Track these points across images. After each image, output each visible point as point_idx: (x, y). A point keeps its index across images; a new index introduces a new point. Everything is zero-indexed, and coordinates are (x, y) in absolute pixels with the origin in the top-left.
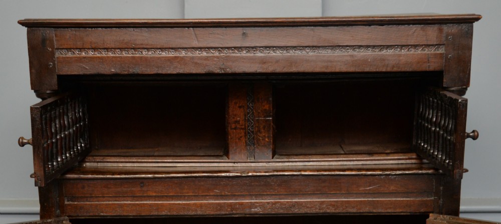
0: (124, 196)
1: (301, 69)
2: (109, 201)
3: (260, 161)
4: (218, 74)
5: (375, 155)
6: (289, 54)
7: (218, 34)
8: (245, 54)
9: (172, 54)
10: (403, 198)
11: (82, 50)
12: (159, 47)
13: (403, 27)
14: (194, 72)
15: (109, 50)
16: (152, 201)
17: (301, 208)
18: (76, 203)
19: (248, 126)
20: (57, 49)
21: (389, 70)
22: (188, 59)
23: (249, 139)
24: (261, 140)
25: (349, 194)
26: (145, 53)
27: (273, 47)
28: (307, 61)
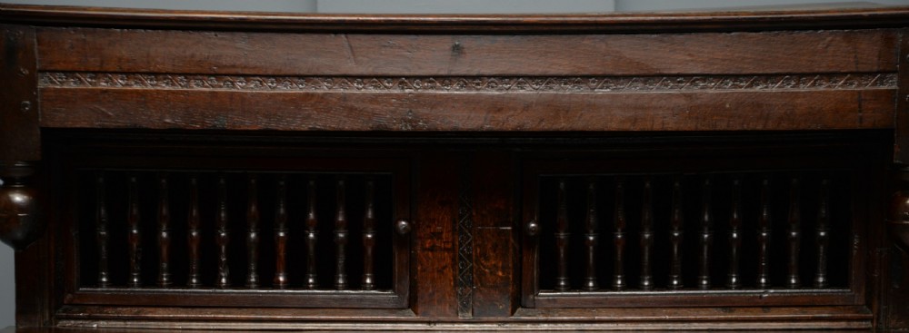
1: (579, 124)
3: (485, 319)
4: (400, 133)
5: (737, 309)
6: (551, 92)
7: (400, 47)
8: (457, 90)
9: (299, 89)
11: (100, 75)
12: (270, 72)
13: (803, 33)
14: (347, 128)
15: (161, 77)
19: (461, 245)
20: (40, 71)
21: (771, 126)
22: (335, 100)
23: (461, 271)
24: (488, 276)
26: (240, 86)
27: (518, 77)
28: (591, 106)
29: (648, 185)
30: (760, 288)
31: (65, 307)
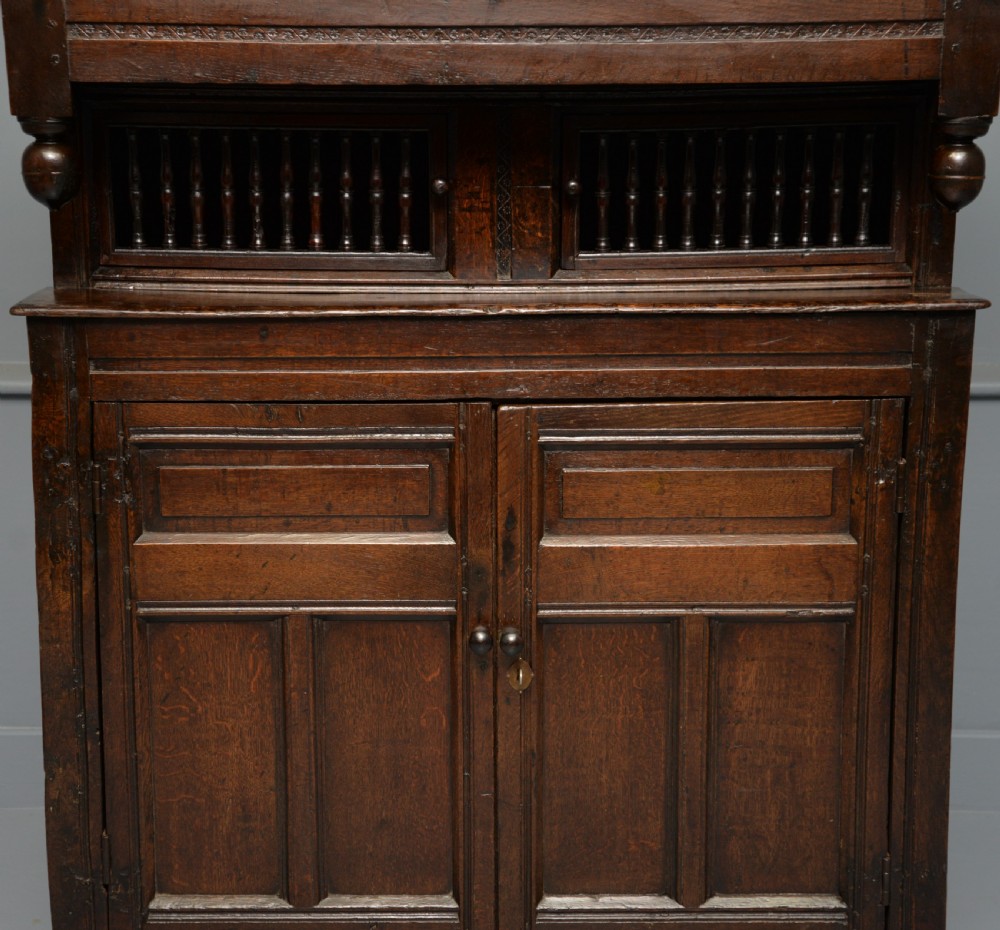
0: (223, 360)
1: (621, 77)
2: (190, 369)
3: (524, 281)
4: (436, 88)
5: (779, 268)
6: (592, 43)
8: (495, 41)
9: (332, 40)
10: (844, 365)
11: (129, 27)
12: (301, 23)
14: (381, 82)
15: (190, 28)
16: (287, 369)
17: (615, 387)
18: (114, 373)
19: (499, 205)
20: (69, 23)
21: (816, 78)
22: (368, 52)
23: (499, 232)
24: (527, 236)
25: (723, 357)
26: (271, 38)
27: (558, 27)
28: (634, 57)
29: (690, 141)
30: (802, 247)
31: (101, 268)
